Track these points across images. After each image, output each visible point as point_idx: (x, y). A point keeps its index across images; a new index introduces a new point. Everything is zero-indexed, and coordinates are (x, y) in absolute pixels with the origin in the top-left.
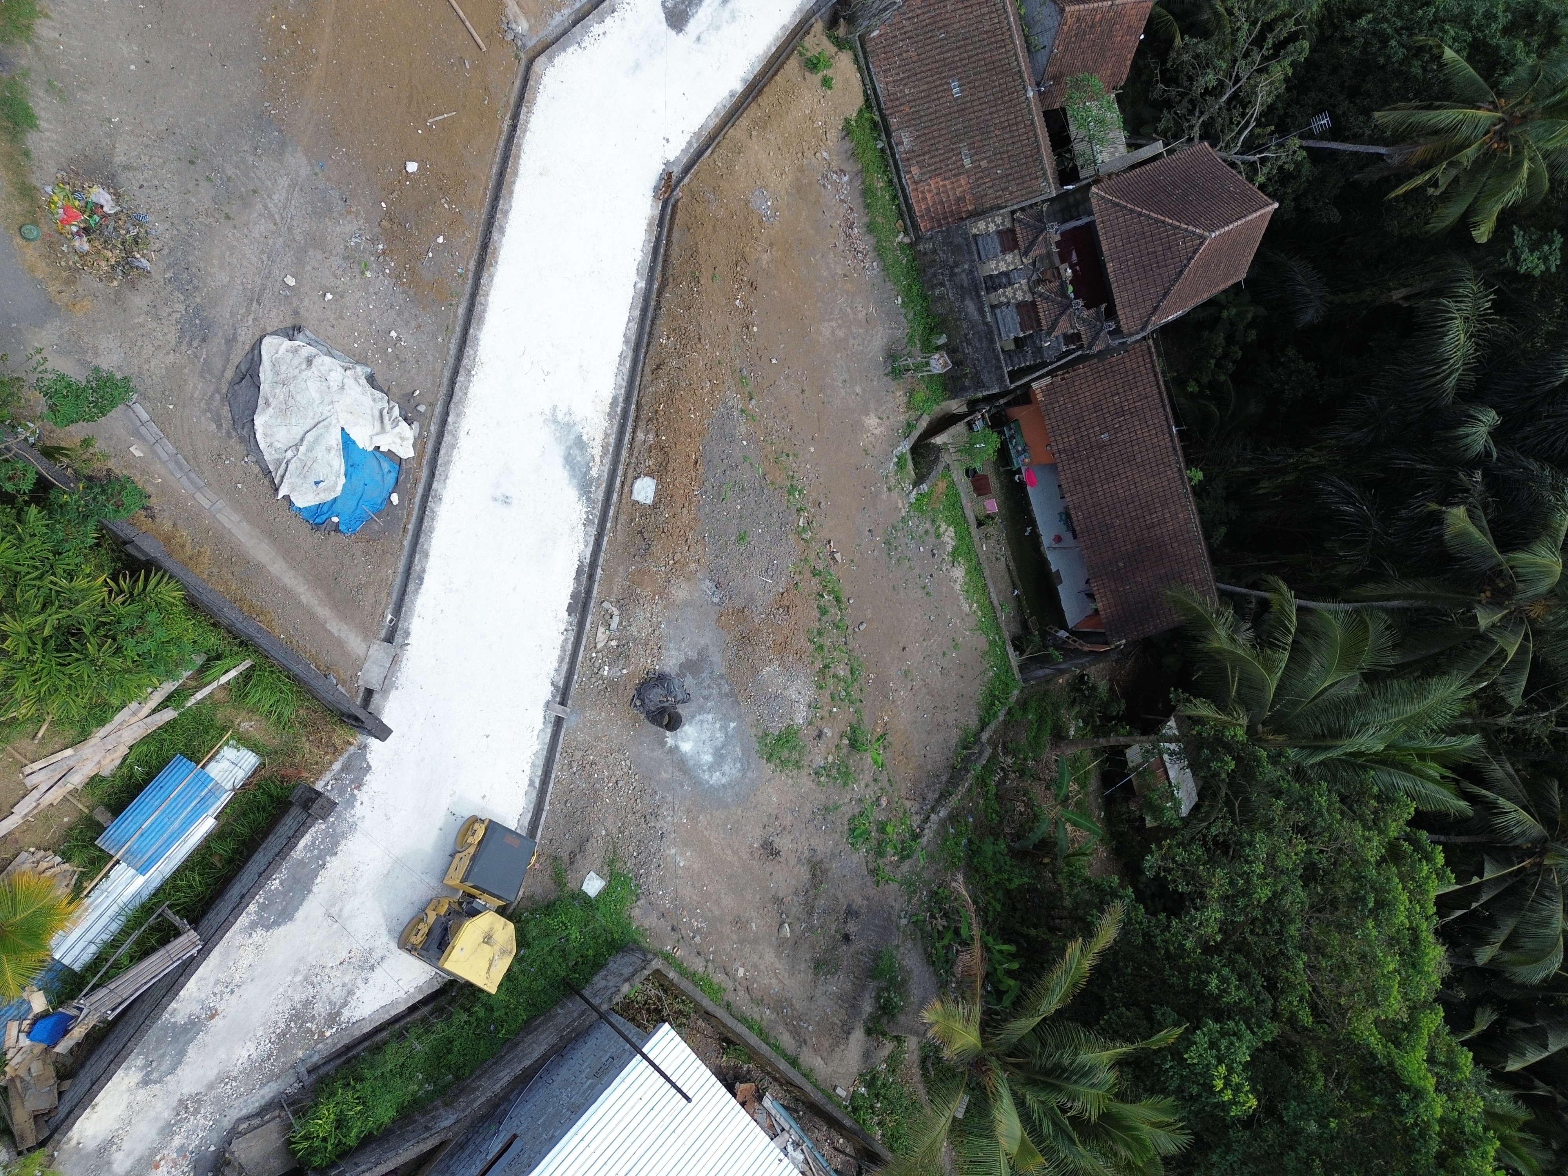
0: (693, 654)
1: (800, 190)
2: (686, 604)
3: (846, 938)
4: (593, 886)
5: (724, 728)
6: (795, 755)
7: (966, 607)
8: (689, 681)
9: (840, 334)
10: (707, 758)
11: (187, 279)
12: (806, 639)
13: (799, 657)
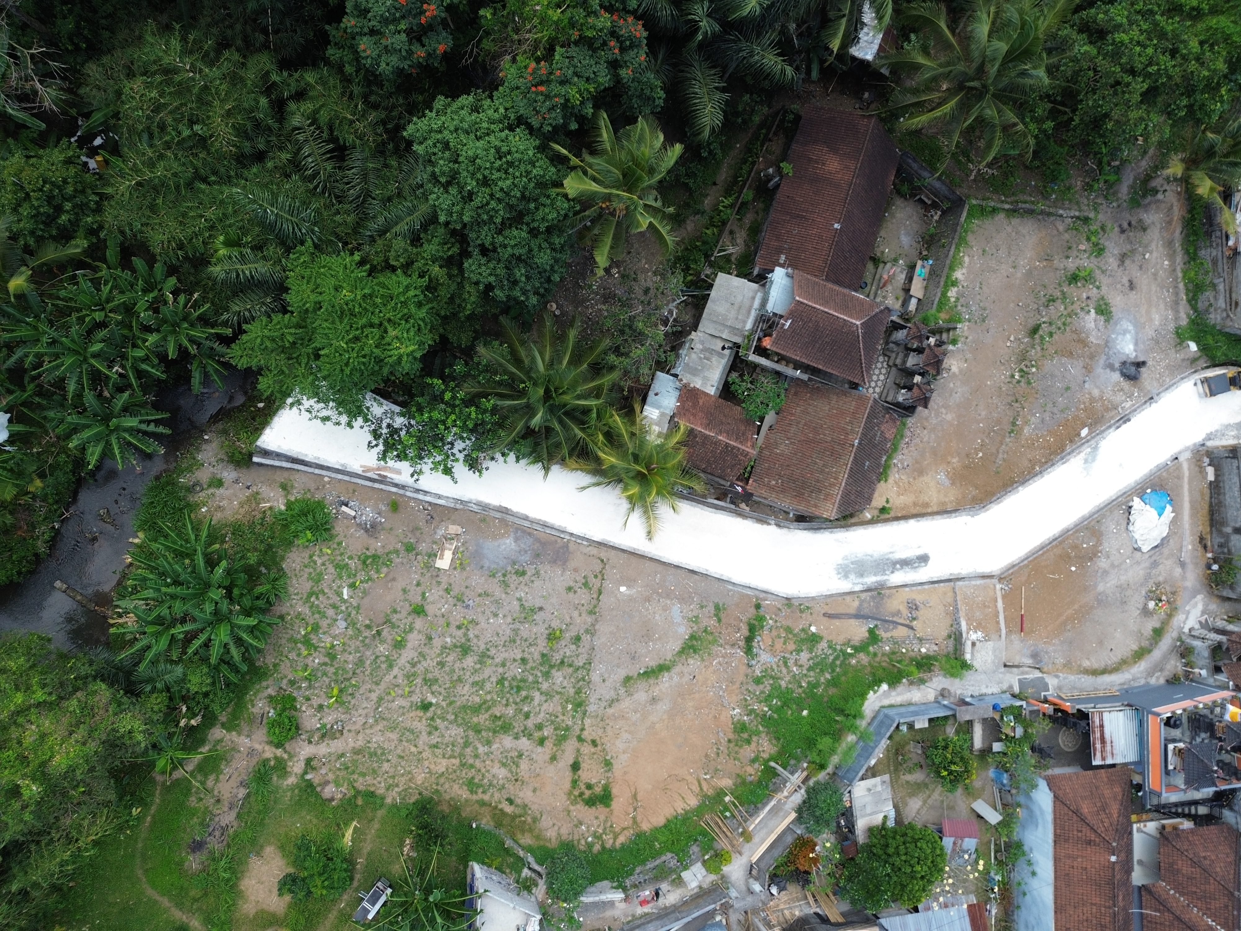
0: (1108, 370)
1: (921, 472)
2: (1097, 387)
3: (1130, 224)
4: (1193, 346)
5: (1116, 339)
6: (1101, 303)
7: (966, 259)
8: (1117, 365)
9: (943, 411)
10: (1128, 336)
11: (1148, 577)
12: (1068, 334)
13: (1075, 332)
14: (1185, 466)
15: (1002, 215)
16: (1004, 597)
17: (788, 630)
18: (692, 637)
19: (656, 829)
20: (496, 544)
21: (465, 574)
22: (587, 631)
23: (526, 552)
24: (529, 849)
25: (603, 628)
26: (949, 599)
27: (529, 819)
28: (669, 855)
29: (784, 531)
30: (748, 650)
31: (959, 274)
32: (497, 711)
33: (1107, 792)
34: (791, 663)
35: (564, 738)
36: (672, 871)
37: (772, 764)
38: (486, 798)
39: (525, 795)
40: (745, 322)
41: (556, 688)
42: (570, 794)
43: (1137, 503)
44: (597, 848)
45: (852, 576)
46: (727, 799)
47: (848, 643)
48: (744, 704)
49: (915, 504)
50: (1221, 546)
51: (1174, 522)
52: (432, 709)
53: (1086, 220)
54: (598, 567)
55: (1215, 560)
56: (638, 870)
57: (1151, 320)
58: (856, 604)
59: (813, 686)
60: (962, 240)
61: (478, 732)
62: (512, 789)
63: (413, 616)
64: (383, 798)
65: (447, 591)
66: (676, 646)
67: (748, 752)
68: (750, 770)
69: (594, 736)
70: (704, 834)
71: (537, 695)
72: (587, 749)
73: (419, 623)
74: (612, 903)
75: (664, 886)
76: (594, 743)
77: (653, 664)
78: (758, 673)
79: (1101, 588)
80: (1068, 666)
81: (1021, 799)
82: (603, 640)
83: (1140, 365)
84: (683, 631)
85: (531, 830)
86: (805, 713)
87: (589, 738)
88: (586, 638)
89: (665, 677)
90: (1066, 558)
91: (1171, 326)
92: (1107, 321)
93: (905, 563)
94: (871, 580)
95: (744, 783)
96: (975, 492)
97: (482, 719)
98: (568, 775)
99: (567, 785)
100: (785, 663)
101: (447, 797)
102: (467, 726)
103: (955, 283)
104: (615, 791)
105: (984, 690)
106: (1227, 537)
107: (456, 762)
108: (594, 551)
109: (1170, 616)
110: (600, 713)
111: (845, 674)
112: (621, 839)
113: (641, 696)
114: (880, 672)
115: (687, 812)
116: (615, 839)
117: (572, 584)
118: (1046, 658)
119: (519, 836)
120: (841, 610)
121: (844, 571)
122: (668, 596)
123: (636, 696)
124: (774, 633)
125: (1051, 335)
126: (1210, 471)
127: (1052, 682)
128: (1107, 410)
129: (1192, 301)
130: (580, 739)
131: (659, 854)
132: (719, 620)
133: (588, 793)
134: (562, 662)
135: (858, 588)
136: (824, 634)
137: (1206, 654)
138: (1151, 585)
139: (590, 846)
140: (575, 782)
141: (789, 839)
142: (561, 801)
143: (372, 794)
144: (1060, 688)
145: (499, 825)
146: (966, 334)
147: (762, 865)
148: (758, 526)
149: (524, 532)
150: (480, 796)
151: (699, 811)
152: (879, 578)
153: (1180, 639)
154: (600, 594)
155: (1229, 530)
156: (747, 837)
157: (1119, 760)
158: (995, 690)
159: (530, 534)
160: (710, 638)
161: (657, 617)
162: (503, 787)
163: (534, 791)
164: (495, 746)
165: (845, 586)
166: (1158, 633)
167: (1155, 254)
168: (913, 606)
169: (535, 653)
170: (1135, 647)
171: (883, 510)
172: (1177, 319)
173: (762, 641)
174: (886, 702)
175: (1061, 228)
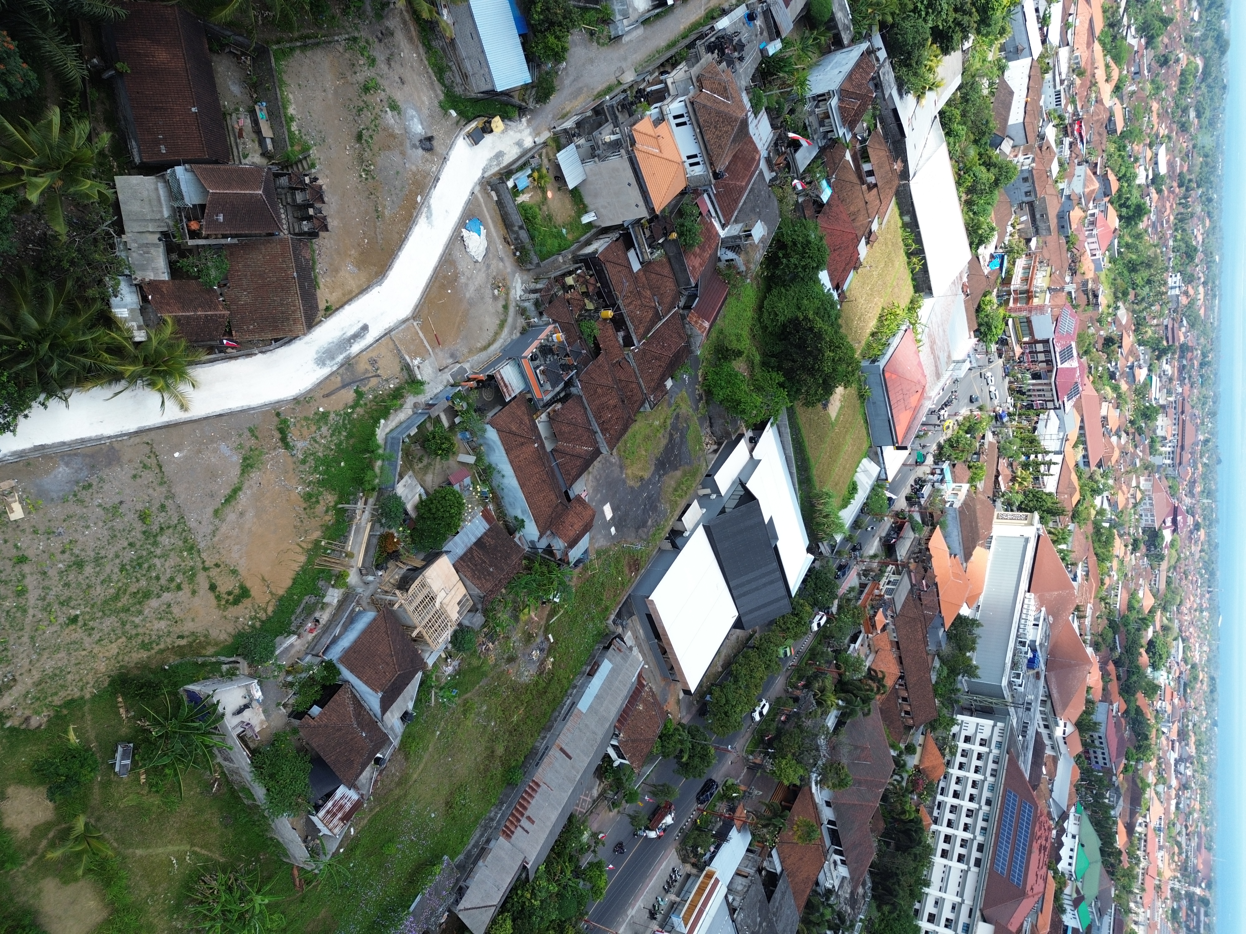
0: (414, 150)
1: (337, 270)
2: (413, 164)
3: (382, 33)
4: (453, 113)
5: (409, 124)
6: (390, 101)
7: (291, 96)
8: (418, 144)
10: (415, 120)
11: (488, 275)
12: (381, 132)
13: (384, 130)
14: (479, 196)
15: (298, 52)
16: (421, 329)
17: (306, 419)
18: (245, 459)
19: (289, 588)
20: (52, 476)
21: (41, 512)
22: (167, 498)
23: (81, 469)
24: (216, 654)
25: (179, 489)
26: (391, 346)
27: (202, 639)
28: (307, 598)
29: (269, 354)
30: (287, 446)
31: (291, 111)
32: (133, 589)
33: (520, 413)
34: (318, 440)
35: (194, 575)
36: (315, 604)
37: (340, 506)
38: (162, 646)
39: (188, 627)
40: (161, 212)
41: (167, 548)
42: (219, 606)
43: (465, 233)
44: (258, 624)
45: (328, 362)
46: (323, 543)
47: (346, 406)
48: (303, 481)
49: (344, 295)
50: (516, 239)
51: (488, 235)
52: (80, 618)
53: (355, 39)
54: (147, 449)
55: (516, 249)
56: (293, 618)
57: (423, 102)
58: (339, 378)
59: (338, 445)
60: (282, 83)
61: (128, 610)
62: (177, 630)
63: (18, 567)
64: (82, 698)
65: (35, 532)
66: (237, 471)
67: (320, 508)
68: (327, 518)
69: (214, 561)
70: (323, 571)
71: (157, 561)
72: (214, 572)
73: (26, 568)
74: (292, 645)
75: (317, 615)
76: (217, 565)
77: (228, 491)
78: (301, 457)
79: (468, 295)
80: (471, 352)
81: (481, 441)
82: (183, 497)
83: (430, 139)
84: (236, 459)
85: (208, 644)
86: (342, 464)
87: (212, 565)
88: (169, 503)
89: (241, 495)
90: (443, 287)
91: (436, 103)
92: (399, 113)
93: (356, 336)
94: (340, 358)
95: (328, 528)
96: (375, 269)
97: (125, 600)
98: (211, 596)
99: (214, 602)
100: (315, 441)
101: (133, 665)
102: (117, 612)
103: (292, 119)
104: (248, 585)
105: (436, 391)
106: (517, 233)
107: (124, 639)
108: (137, 440)
109: (507, 294)
110: (209, 544)
111: (354, 427)
112: (270, 609)
113: (232, 517)
114: (375, 414)
115: (302, 567)
116: (266, 611)
117: (134, 472)
118: (458, 354)
119: (204, 652)
120: (333, 388)
121: (321, 361)
122: (212, 441)
123: (228, 519)
124: (298, 425)
125: (371, 137)
126: (493, 194)
127: (467, 366)
128: (425, 177)
129: (441, 80)
130: (205, 569)
131: (300, 601)
132: (257, 438)
133: (231, 598)
134: (162, 529)
135: (335, 368)
136: (329, 409)
137: (533, 308)
138: (491, 280)
139: (253, 626)
140: (218, 598)
141: (375, 541)
142: (216, 614)
143: (73, 701)
144: (472, 367)
145: (183, 656)
146: (318, 156)
147: (367, 565)
148: (248, 360)
149: (69, 455)
150: (157, 648)
151: (309, 561)
152: (344, 355)
153: (517, 305)
154: (161, 467)
155: (516, 228)
156: (350, 555)
157: (517, 392)
158: (441, 388)
159: (75, 455)
160: (257, 453)
161: (213, 460)
162: (169, 632)
163: (193, 620)
164: (146, 612)
165: (326, 371)
166: (506, 307)
167: (406, 51)
168: (373, 362)
169: (137, 534)
170: (498, 322)
171: (327, 309)
172: (437, 96)
173: (293, 436)
174: (388, 430)
175: (341, 50)
